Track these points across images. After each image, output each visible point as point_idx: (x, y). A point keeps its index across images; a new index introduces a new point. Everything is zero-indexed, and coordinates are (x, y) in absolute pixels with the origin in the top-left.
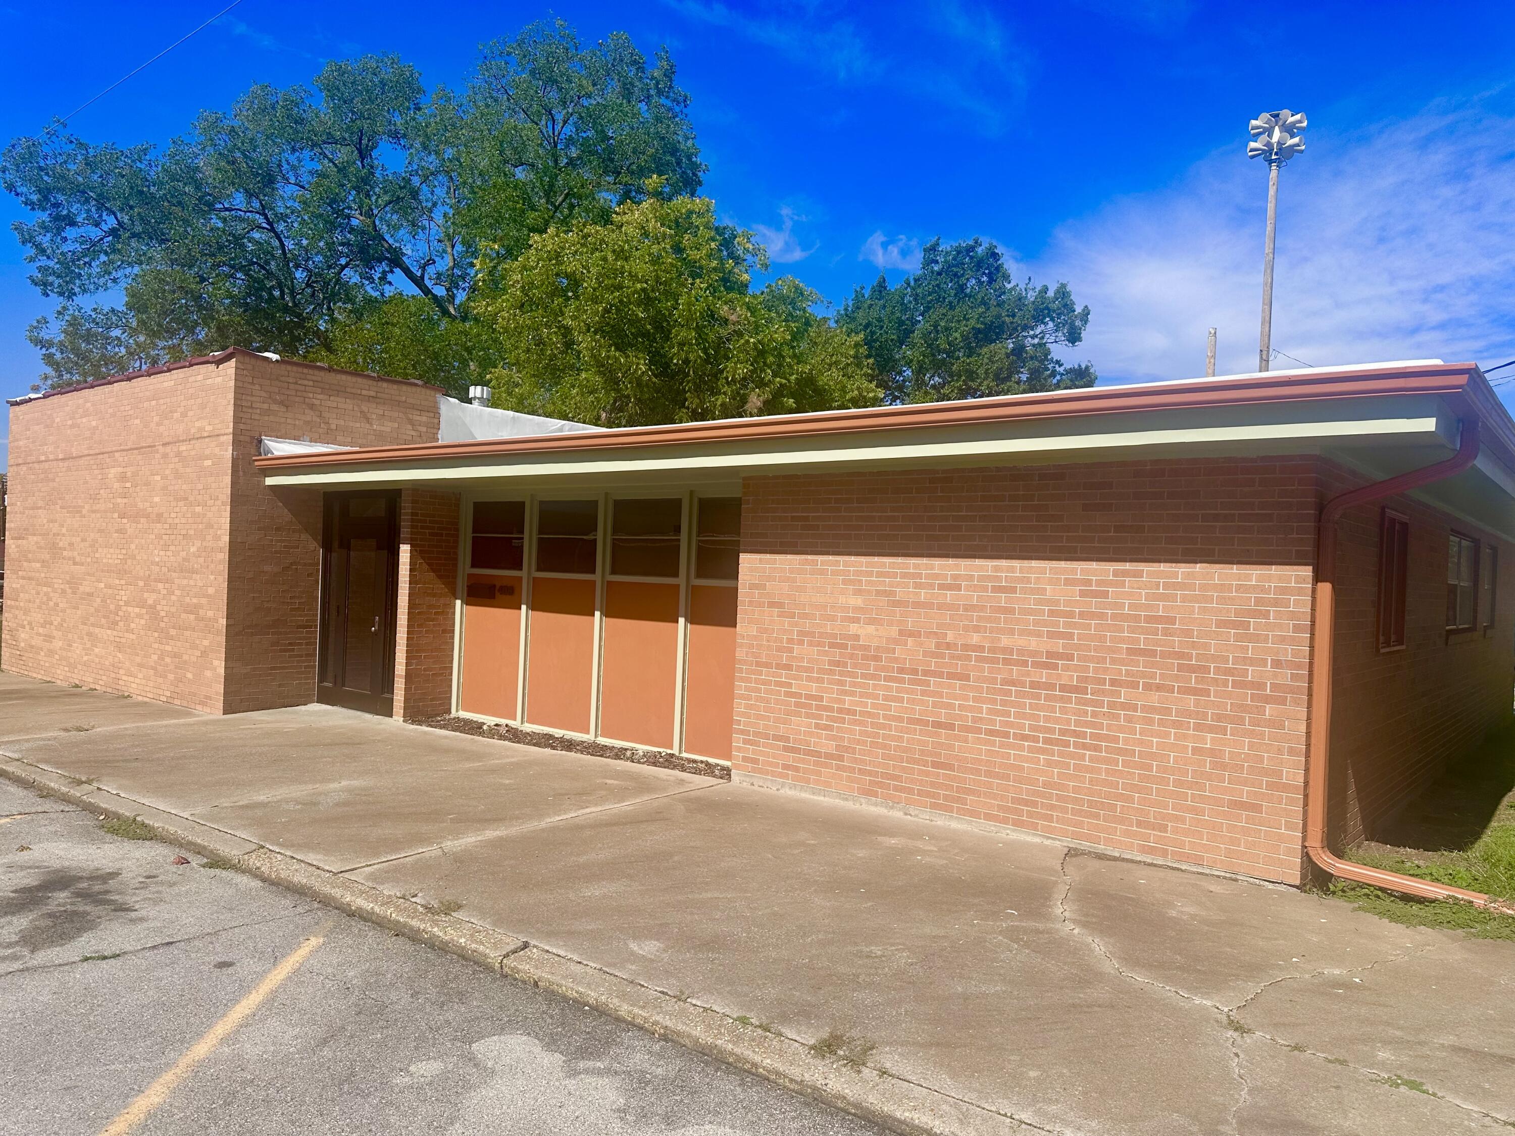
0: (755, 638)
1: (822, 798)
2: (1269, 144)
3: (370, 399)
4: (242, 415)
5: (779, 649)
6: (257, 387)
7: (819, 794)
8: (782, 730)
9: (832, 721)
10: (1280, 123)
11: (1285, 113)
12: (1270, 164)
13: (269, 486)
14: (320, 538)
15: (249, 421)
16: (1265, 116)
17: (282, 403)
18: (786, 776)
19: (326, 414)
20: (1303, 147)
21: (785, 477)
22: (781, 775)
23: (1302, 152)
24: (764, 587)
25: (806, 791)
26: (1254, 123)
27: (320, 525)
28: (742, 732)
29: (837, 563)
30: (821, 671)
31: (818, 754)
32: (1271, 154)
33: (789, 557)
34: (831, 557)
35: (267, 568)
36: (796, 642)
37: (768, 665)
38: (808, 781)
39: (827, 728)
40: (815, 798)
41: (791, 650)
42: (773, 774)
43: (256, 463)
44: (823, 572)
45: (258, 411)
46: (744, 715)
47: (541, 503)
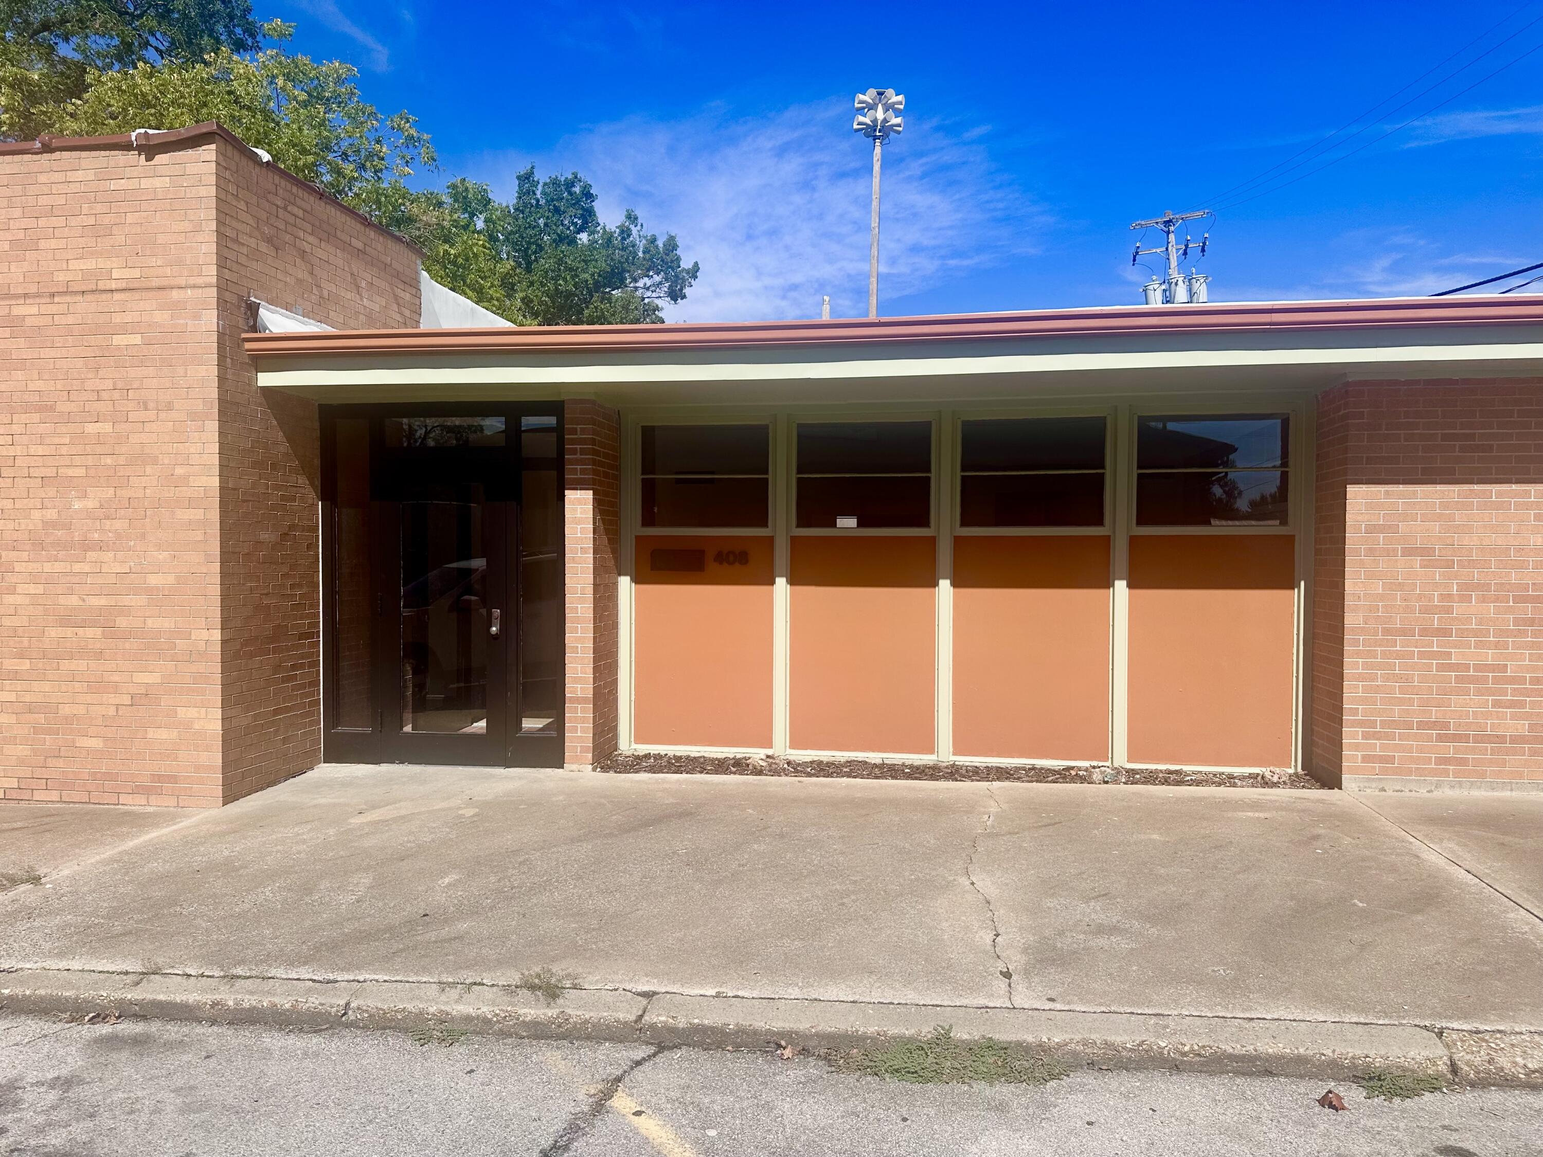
0: (1382, 597)
1: (1508, 793)
2: (875, 121)
3: (360, 253)
4: (226, 253)
5: (1425, 610)
6: (242, 205)
7: (1503, 789)
8: (1435, 714)
9: (1521, 695)
10: (884, 102)
11: (890, 92)
12: (874, 140)
13: (261, 387)
14: (318, 483)
15: (235, 267)
16: (872, 92)
17: (269, 240)
18: (1446, 773)
19: (317, 271)
20: (901, 129)
21: (1428, 382)
22: (1434, 773)
23: (899, 132)
24: (1395, 529)
25: (1480, 788)
26: (861, 97)
27: (317, 462)
28: (1361, 724)
29: (1527, 494)
30: (1501, 633)
31: (1501, 739)
32: (875, 130)
33: (1439, 487)
34: (1514, 486)
35: (265, 536)
36: (1456, 598)
37: (1403, 632)
38: (1483, 775)
39: (1512, 704)
40: (1495, 794)
41: (1449, 610)
42: (1420, 772)
43: (248, 345)
44: (1499, 506)
45: (244, 250)
46: (1364, 701)
47: (800, 426)
